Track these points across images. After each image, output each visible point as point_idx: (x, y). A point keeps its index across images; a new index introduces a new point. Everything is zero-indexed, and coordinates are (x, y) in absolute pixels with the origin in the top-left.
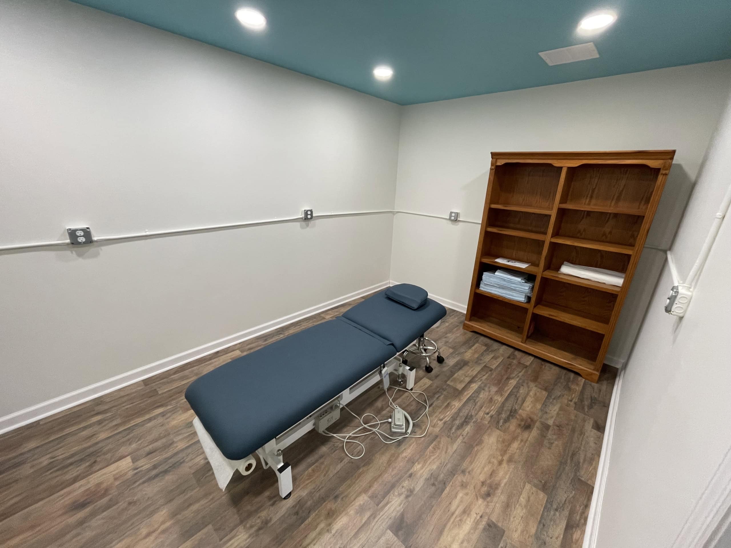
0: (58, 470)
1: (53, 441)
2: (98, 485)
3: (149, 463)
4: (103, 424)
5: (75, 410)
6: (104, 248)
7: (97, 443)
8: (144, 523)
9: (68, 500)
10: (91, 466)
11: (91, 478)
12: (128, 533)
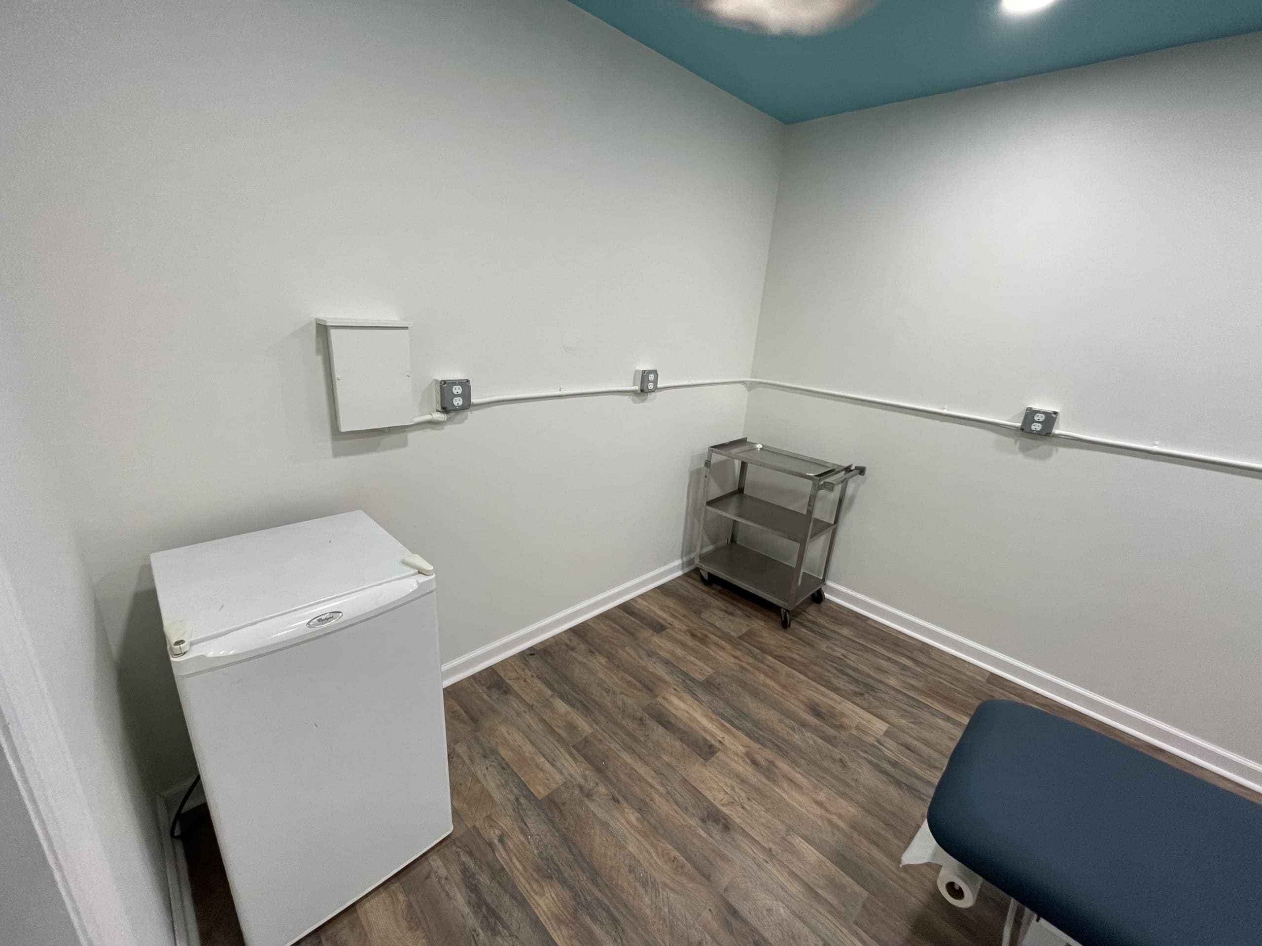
0: (836, 668)
1: (859, 644)
2: (843, 715)
3: (895, 754)
4: (904, 673)
5: (901, 637)
6: (1061, 450)
7: (881, 682)
8: (830, 791)
9: (817, 698)
10: (856, 694)
11: (845, 702)
12: (813, 779)
